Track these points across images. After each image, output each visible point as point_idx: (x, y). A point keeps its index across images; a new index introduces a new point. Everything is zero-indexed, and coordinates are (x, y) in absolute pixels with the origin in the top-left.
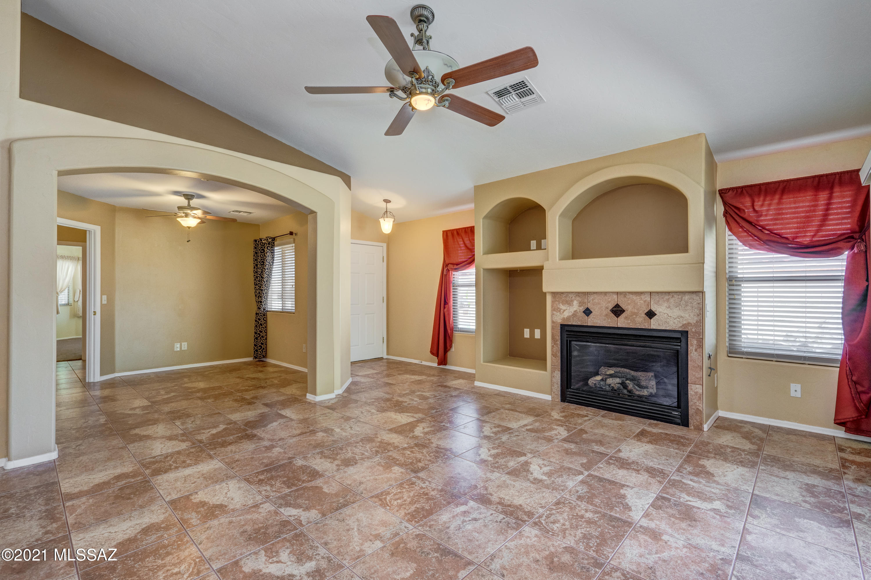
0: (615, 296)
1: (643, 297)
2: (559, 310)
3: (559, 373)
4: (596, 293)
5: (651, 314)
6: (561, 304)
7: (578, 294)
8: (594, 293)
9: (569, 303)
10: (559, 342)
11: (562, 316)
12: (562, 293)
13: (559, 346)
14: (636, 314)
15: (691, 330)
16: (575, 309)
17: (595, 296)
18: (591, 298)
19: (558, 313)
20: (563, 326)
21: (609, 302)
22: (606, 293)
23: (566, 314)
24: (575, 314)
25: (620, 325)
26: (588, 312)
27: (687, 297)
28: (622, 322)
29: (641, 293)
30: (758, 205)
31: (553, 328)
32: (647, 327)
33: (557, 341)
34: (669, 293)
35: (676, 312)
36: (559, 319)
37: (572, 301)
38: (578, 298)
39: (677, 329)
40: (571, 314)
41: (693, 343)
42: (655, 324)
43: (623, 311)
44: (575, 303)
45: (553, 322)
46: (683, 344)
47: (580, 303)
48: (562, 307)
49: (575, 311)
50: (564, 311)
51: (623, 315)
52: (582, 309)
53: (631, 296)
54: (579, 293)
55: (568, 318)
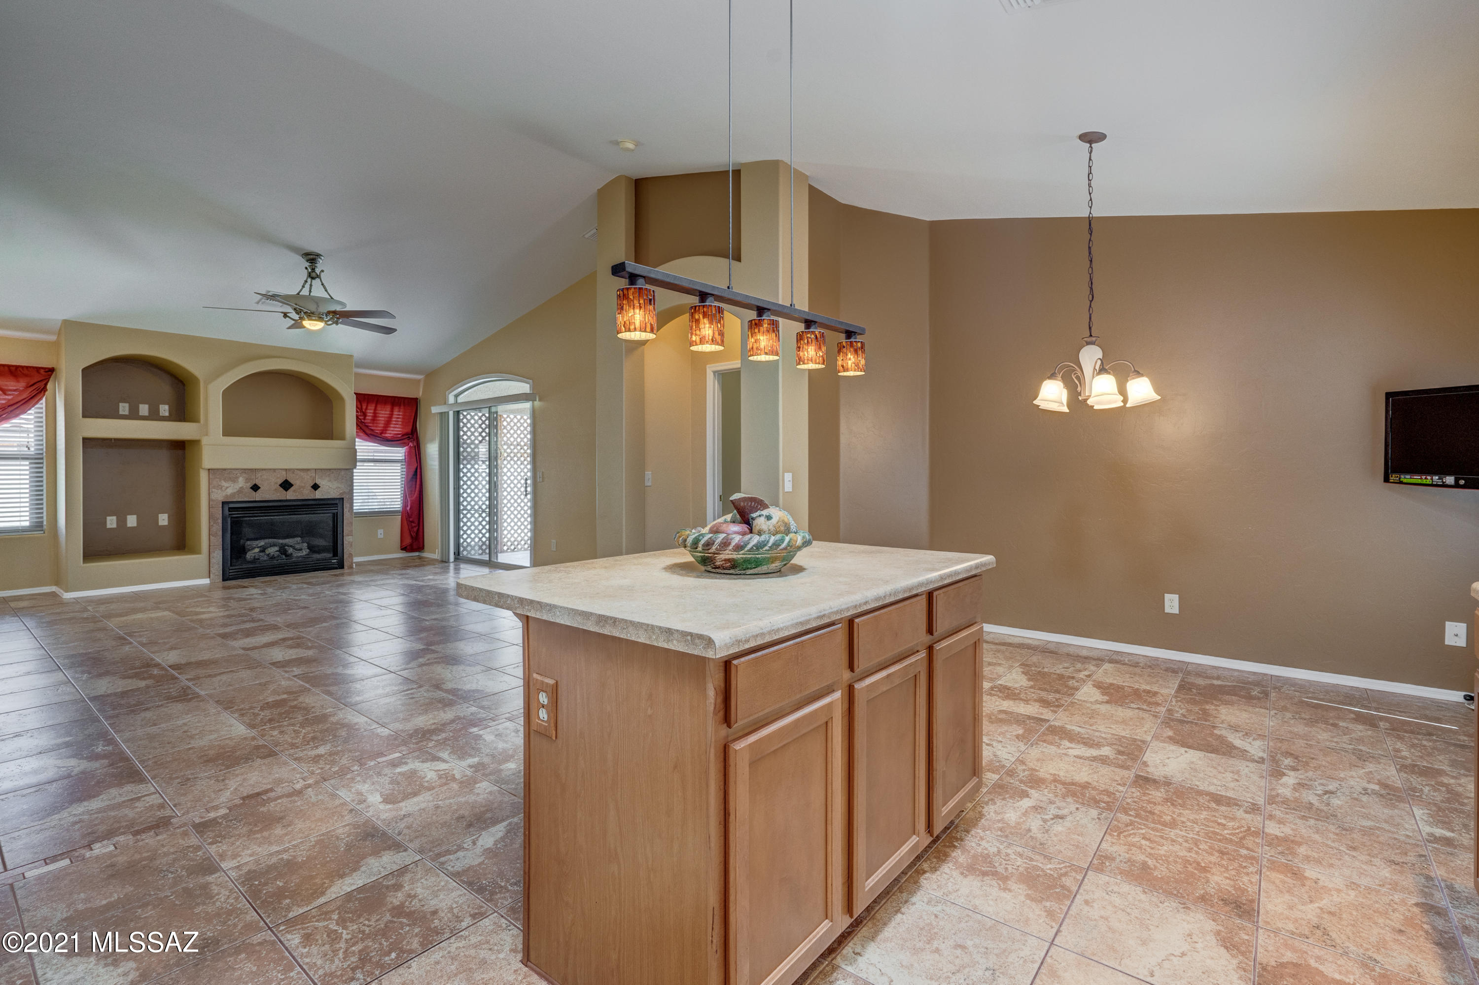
0: (284, 473)
1: (309, 473)
2: (220, 487)
3: (221, 552)
4: (265, 470)
5: (316, 487)
6: (223, 482)
7: (244, 471)
8: (263, 470)
9: (234, 480)
10: (220, 521)
11: (224, 494)
12: (225, 470)
13: (221, 525)
14: (303, 487)
15: (346, 497)
16: (240, 486)
17: (264, 472)
18: (259, 475)
19: (220, 491)
20: (224, 503)
21: (278, 478)
22: (274, 470)
23: (230, 491)
24: (240, 491)
25: (288, 498)
26: (255, 488)
27: (343, 473)
28: (290, 495)
29: (308, 470)
30: (364, 407)
31: (210, 507)
32: (313, 498)
33: (217, 519)
34: (330, 470)
35: (335, 485)
36: (220, 496)
37: (237, 478)
38: (244, 475)
39: (336, 497)
40: (236, 491)
41: (346, 505)
42: (318, 495)
43: (291, 485)
44: (241, 479)
45: (210, 500)
46: (339, 508)
47: (247, 479)
48: (225, 484)
49: (241, 488)
50: (227, 488)
51: (292, 489)
52: (250, 485)
53: (299, 472)
54: (245, 469)
55: (233, 495)
